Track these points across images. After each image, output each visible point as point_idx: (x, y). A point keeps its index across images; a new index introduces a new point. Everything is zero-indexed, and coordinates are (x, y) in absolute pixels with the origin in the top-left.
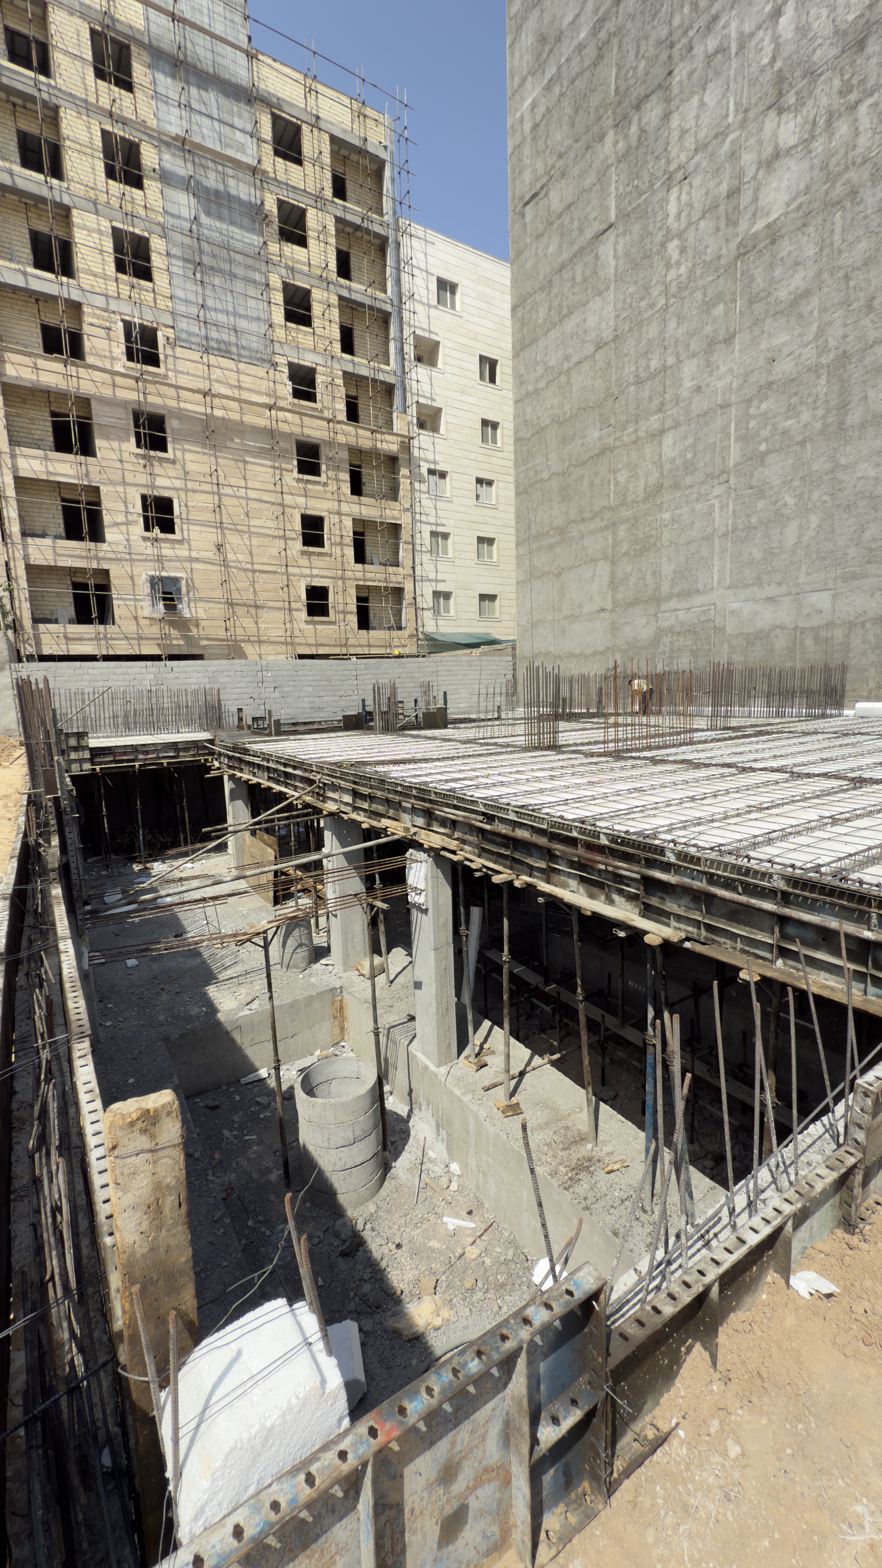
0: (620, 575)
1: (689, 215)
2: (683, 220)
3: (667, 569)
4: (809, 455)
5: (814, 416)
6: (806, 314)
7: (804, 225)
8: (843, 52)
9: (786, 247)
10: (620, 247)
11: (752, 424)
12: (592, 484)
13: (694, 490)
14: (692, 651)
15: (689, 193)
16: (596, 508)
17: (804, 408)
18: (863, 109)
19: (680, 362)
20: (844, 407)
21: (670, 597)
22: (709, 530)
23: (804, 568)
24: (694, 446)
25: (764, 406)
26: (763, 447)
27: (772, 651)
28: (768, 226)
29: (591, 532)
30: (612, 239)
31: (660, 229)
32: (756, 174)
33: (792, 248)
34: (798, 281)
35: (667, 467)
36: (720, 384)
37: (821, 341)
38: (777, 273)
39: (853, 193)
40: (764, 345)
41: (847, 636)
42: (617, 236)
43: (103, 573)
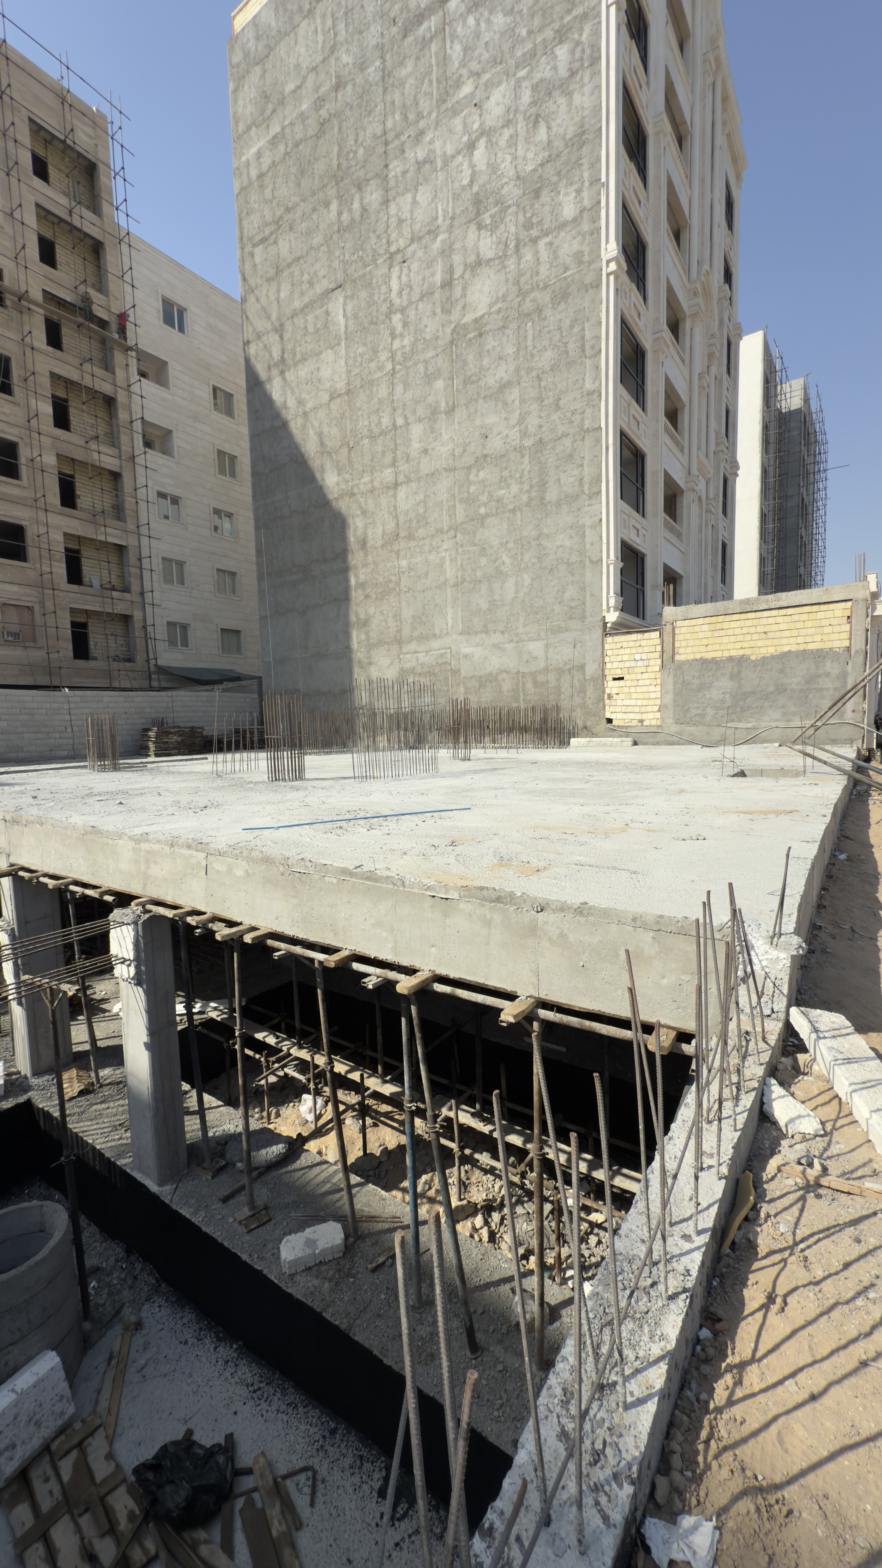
1: (409, 294)
2: (405, 297)
3: (407, 613)
4: (519, 523)
5: (521, 490)
6: (510, 402)
7: (504, 327)
8: (524, 194)
9: (491, 343)
10: (349, 308)
11: (473, 489)
12: (332, 526)
13: (427, 541)
14: (433, 691)
15: (408, 276)
16: (337, 550)
17: (513, 482)
18: (542, 244)
19: (408, 424)
20: (543, 485)
21: (411, 639)
22: (442, 579)
23: (521, 620)
24: (425, 502)
25: (482, 474)
26: (482, 511)
27: (500, 692)
28: (476, 321)
29: (334, 573)
30: (341, 300)
31: (384, 300)
32: (463, 274)
33: (496, 344)
34: (502, 372)
35: (401, 519)
36: (444, 450)
37: (523, 426)
38: (486, 362)
39: (539, 310)
40: (478, 422)
41: (558, 680)
42: (346, 297)
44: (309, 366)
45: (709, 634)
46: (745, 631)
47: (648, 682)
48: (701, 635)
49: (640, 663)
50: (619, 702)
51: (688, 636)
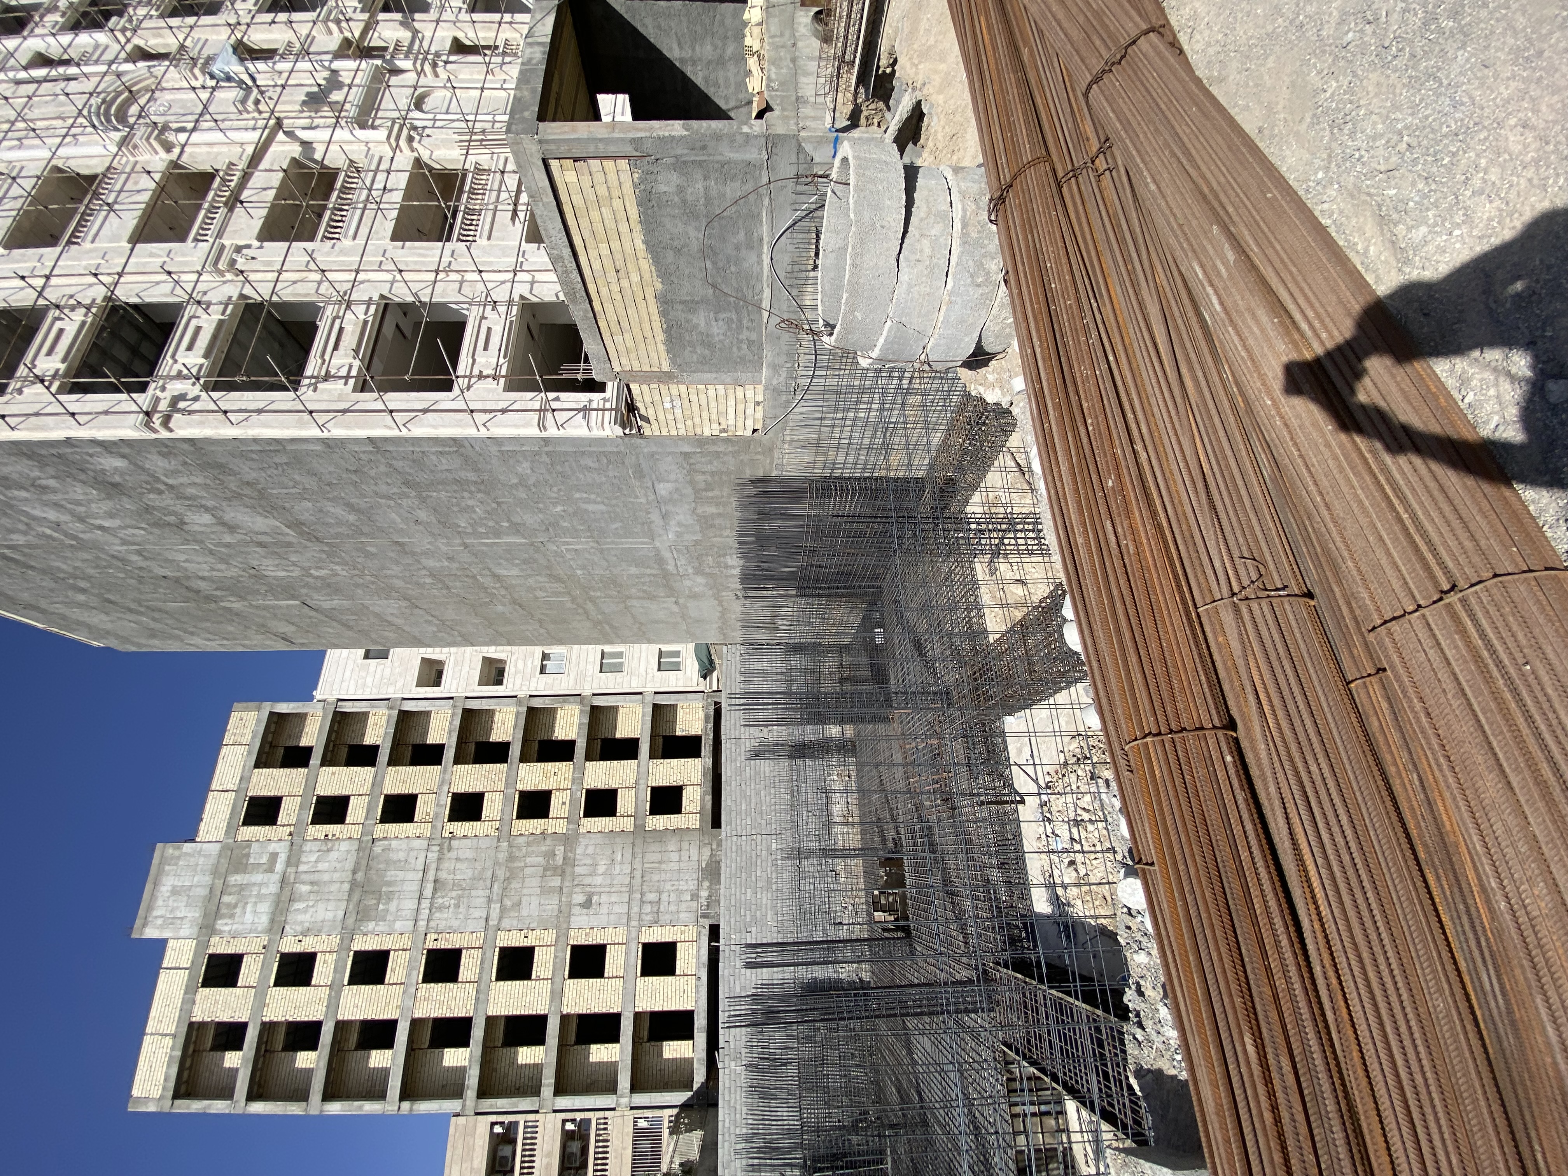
0: (641, 595)
1: (287, 566)
2: (291, 568)
3: (634, 571)
4: (512, 500)
5: (470, 498)
6: (369, 505)
7: (283, 508)
9: (306, 517)
11: (481, 530)
12: (550, 609)
13: (552, 558)
15: (267, 566)
16: (574, 607)
17: (463, 503)
19: (425, 568)
20: (459, 482)
21: (663, 569)
23: (631, 500)
24: (507, 560)
25: (463, 525)
26: (506, 524)
27: (721, 515)
28: (289, 527)
29: (598, 609)
31: (302, 579)
32: (242, 534)
33: (306, 514)
35: (529, 572)
36: (444, 548)
37: (394, 497)
38: (332, 521)
39: (249, 484)
40: (403, 526)
41: (704, 473)
42: (312, 600)
43: (637, 1016)
44: (390, 618)
45: (628, 336)
46: (618, 297)
47: (703, 397)
48: (630, 343)
49: (677, 403)
50: (731, 422)
51: (633, 355)
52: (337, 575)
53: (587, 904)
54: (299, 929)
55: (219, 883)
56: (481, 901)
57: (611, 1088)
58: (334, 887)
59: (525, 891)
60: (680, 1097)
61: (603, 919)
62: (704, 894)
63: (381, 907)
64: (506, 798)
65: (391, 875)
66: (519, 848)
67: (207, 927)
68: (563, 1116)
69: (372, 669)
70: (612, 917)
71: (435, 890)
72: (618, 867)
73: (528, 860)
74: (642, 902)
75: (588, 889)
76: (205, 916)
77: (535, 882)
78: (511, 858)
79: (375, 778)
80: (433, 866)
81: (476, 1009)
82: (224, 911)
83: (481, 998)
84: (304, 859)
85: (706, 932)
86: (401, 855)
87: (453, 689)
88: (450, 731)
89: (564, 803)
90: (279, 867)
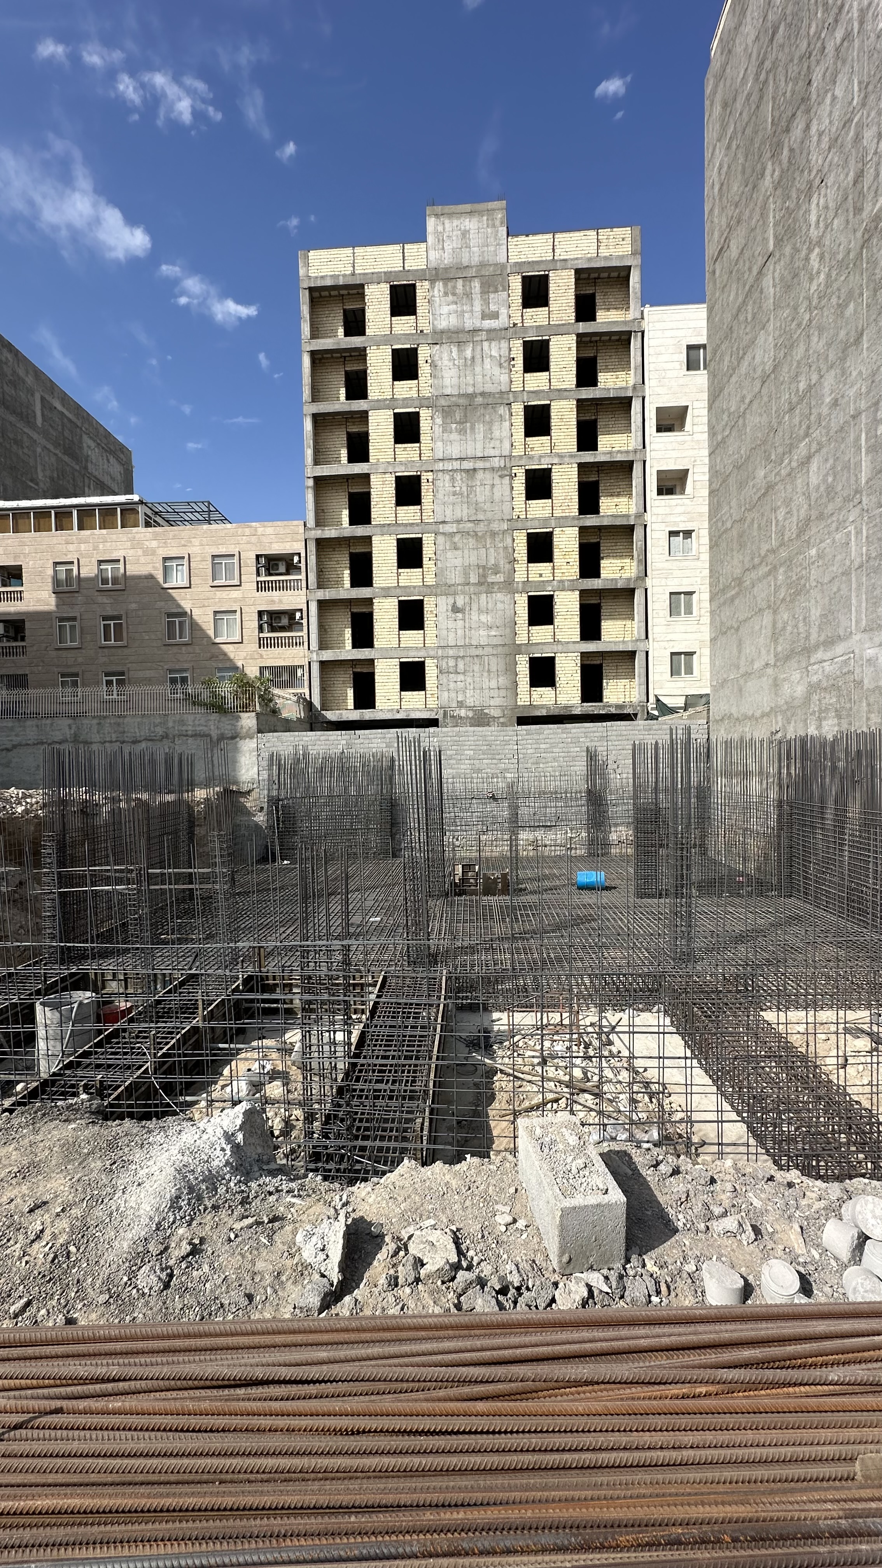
0: (780, 625)
1: (826, 219)
2: (821, 225)
3: (815, 613)
10: (777, 273)
12: (759, 527)
13: (835, 518)
14: (836, 711)
15: (826, 196)
16: (763, 553)
19: (821, 377)
21: (817, 647)
22: (848, 562)
24: (833, 467)
29: (759, 580)
30: (771, 268)
31: (805, 242)
35: (814, 496)
36: (852, 392)
42: (775, 263)
43: (371, 662)
44: (748, 358)
52: (811, 279)
53: (455, 609)
54: (436, 358)
55: (472, 272)
56: (458, 514)
57: (323, 645)
58: (470, 379)
59: (466, 552)
60: (316, 701)
61: (443, 626)
62: (463, 713)
63: (454, 426)
64: (546, 520)
65: (480, 428)
66: (502, 540)
67: (437, 274)
68: (305, 609)
69: (676, 357)
70: (445, 632)
71: (467, 471)
72: (485, 633)
73: (492, 550)
74: (456, 658)
75: (467, 608)
76: (446, 269)
77: (473, 560)
78: (493, 534)
79: (565, 390)
80: (487, 465)
81: (376, 526)
82: (450, 285)
83: (385, 528)
84: (493, 344)
85: (432, 716)
86: (497, 434)
87: (653, 446)
88: (610, 453)
89: (541, 575)
90: (488, 324)
